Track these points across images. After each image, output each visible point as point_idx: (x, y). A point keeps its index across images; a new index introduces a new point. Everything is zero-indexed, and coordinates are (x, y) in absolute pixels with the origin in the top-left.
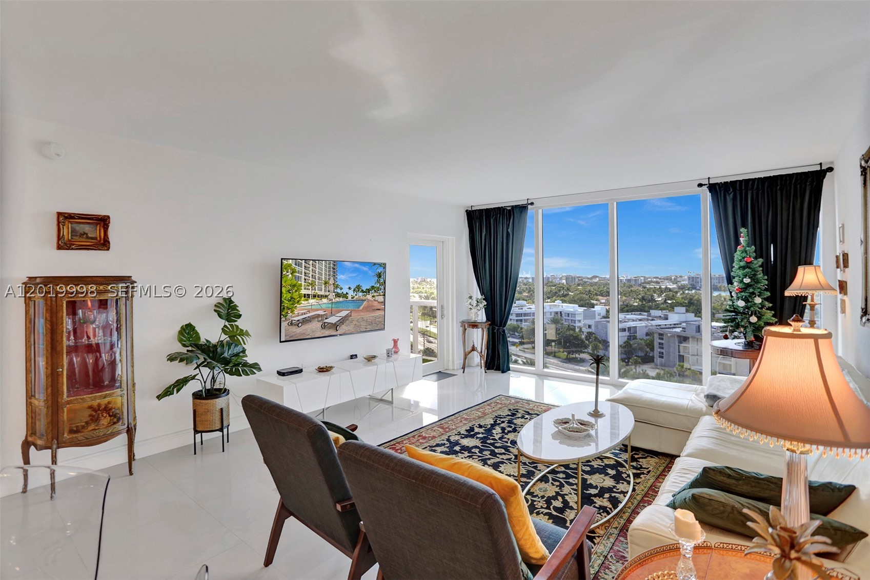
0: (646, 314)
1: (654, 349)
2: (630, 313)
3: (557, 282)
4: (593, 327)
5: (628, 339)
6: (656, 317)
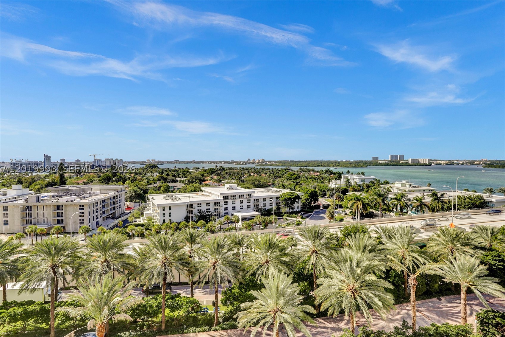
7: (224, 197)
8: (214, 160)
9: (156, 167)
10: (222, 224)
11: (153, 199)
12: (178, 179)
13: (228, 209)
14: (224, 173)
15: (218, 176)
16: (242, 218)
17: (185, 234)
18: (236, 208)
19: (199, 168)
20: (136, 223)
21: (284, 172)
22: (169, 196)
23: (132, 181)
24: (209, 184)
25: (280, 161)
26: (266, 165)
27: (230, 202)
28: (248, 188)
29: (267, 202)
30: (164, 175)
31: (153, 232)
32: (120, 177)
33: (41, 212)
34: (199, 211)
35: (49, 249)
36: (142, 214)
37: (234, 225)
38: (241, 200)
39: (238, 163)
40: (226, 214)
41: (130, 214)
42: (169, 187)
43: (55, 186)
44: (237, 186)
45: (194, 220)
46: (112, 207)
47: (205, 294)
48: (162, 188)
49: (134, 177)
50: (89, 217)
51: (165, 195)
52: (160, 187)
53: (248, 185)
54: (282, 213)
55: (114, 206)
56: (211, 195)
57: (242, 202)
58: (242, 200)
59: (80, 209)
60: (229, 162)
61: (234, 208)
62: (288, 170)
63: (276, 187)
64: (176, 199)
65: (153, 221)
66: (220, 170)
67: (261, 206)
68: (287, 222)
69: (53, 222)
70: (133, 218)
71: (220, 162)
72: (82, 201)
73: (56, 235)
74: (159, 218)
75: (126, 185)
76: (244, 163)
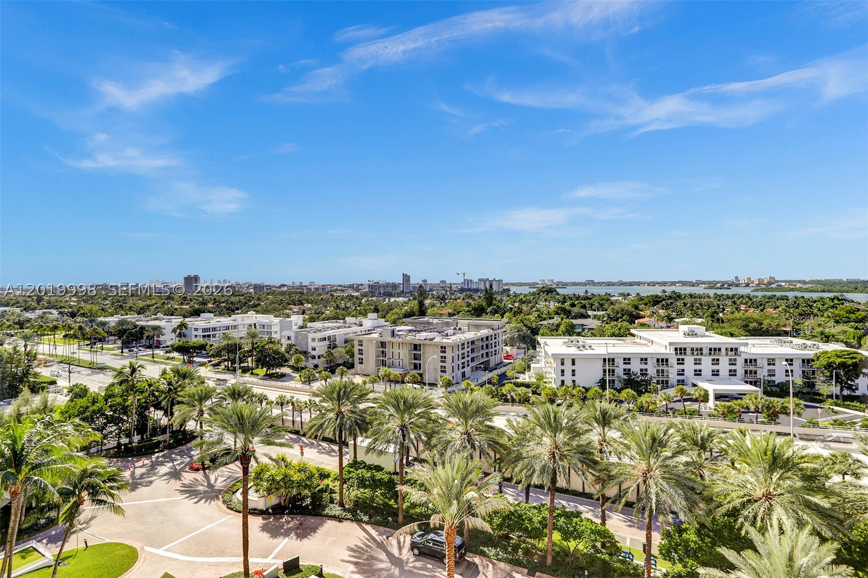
0: (342, 321)
1: (354, 355)
2: (327, 322)
3: (244, 291)
4: (293, 338)
5: (328, 348)
6: (351, 324)
7: (676, 349)
8: (659, 280)
9: (553, 291)
10: (669, 401)
11: (545, 343)
12: (590, 313)
13: (686, 373)
14: (679, 303)
15: (666, 309)
16: (716, 394)
17: (592, 409)
18: (702, 373)
19: (628, 295)
20: (518, 380)
21: (826, 306)
22: (572, 342)
23: (514, 313)
24: (648, 323)
25: (819, 281)
26: (780, 288)
27: (689, 360)
28: (732, 335)
29: (780, 367)
30: (567, 305)
31: (543, 398)
32: (498, 307)
33: (396, 351)
34: (627, 372)
35: (398, 403)
36: (529, 367)
37: (695, 406)
38: (714, 357)
39: (712, 285)
40: (681, 382)
41: (509, 365)
42: (573, 327)
43: (414, 318)
44: (707, 330)
45: (616, 386)
46: (484, 352)
47: (630, 526)
48: (562, 328)
49: (519, 308)
50: (453, 364)
51: (566, 339)
52: (558, 326)
53: (734, 330)
54: (822, 395)
55: (487, 351)
56: (650, 344)
57: (716, 362)
58: (716, 357)
59: (442, 352)
60: (692, 284)
61: (698, 373)
62: (839, 300)
63: (803, 338)
64: (584, 346)
65: (545, 380)
66: (670, 297)
67: (762, 374)
68: (835, 417)
69: (410, 367)
70: (514, 372)
71: (673, 283)
72: (445, 341)
73: (411, 385)
74: (554, 376)
75: (505, 320)
76: (726, 286)
